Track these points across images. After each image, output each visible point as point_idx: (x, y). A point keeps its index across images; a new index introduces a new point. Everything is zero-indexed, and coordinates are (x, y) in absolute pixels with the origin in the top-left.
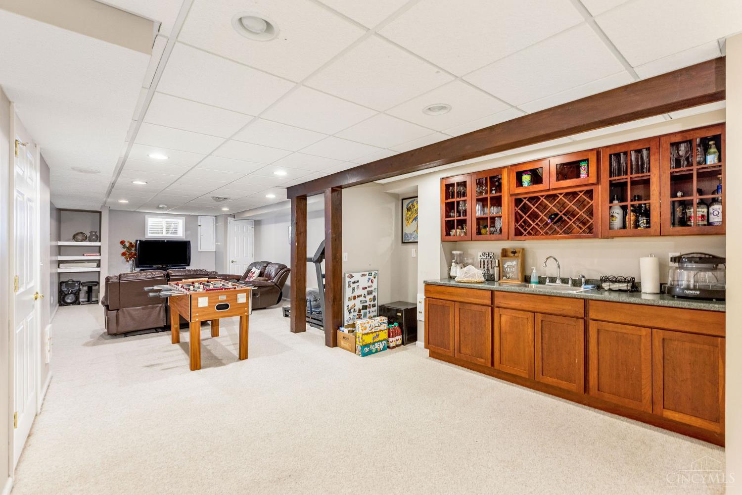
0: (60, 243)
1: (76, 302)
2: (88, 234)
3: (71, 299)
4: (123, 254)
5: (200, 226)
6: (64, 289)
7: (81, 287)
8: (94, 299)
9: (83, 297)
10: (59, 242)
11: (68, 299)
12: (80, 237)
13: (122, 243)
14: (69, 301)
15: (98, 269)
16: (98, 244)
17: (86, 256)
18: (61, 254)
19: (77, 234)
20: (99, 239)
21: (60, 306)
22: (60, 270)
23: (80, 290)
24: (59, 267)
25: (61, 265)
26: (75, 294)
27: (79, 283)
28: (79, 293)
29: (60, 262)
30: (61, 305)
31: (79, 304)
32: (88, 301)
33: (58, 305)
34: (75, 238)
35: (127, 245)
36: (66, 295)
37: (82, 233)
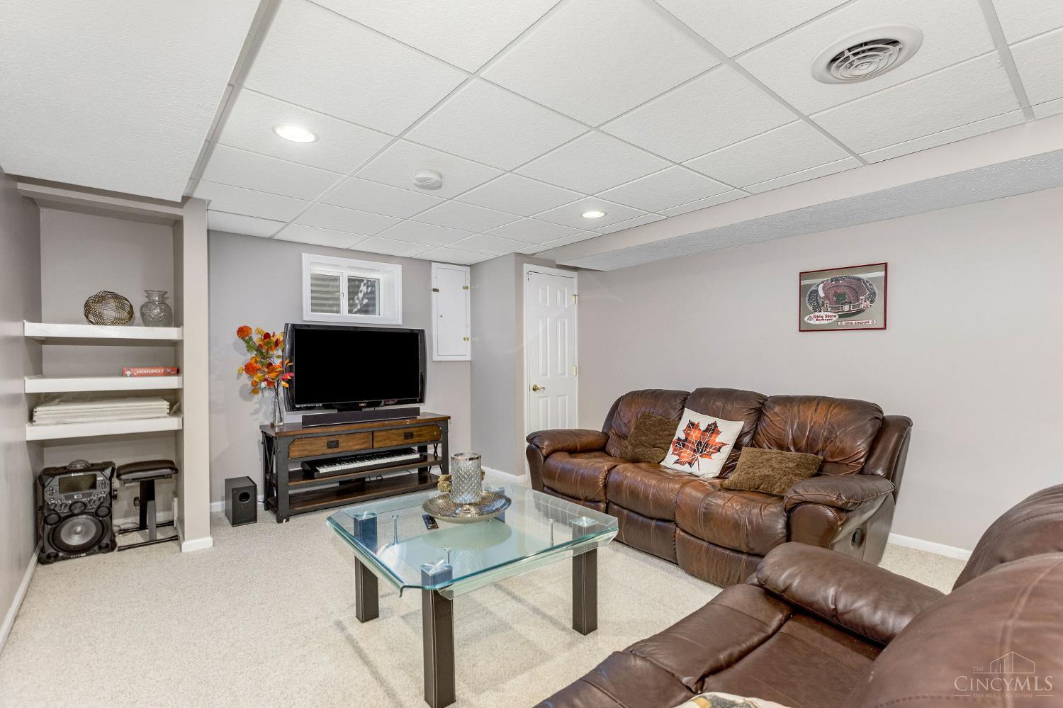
0: (33, 329)
1: (103, 542)
2: (137, 301)
3: (84, 533)
4: (249, 369)
5: (436, 290)
6: (56, 497)
7: (116, 483)
8: (161, 517)
9: (123, 517)
10: (28, 324)
11: (72, 532)
12: (109, 311)
13: (243, 332)
14: (76, 541)
15: (171, 424)
16: (170, 333)
17: (131, 376)
18: (46, 367)
19: (101, 298)
20: (173, 317)
21: (41, 561)
22: (36, 433)
23: (113, 496)
24: (31, 418)
25: (40, 411)
26: (96, 514)
27: (108, 472)
28: (110, 509)
29: (39, 400)
30: (44, 560)
31: (111, 547)
32: (143, 526)
33: (34, 558)
34: (91, 311)
35: (256, 338)
36: (62, 520)
37: (116, 297)
